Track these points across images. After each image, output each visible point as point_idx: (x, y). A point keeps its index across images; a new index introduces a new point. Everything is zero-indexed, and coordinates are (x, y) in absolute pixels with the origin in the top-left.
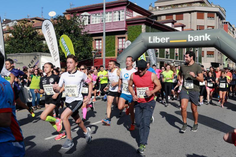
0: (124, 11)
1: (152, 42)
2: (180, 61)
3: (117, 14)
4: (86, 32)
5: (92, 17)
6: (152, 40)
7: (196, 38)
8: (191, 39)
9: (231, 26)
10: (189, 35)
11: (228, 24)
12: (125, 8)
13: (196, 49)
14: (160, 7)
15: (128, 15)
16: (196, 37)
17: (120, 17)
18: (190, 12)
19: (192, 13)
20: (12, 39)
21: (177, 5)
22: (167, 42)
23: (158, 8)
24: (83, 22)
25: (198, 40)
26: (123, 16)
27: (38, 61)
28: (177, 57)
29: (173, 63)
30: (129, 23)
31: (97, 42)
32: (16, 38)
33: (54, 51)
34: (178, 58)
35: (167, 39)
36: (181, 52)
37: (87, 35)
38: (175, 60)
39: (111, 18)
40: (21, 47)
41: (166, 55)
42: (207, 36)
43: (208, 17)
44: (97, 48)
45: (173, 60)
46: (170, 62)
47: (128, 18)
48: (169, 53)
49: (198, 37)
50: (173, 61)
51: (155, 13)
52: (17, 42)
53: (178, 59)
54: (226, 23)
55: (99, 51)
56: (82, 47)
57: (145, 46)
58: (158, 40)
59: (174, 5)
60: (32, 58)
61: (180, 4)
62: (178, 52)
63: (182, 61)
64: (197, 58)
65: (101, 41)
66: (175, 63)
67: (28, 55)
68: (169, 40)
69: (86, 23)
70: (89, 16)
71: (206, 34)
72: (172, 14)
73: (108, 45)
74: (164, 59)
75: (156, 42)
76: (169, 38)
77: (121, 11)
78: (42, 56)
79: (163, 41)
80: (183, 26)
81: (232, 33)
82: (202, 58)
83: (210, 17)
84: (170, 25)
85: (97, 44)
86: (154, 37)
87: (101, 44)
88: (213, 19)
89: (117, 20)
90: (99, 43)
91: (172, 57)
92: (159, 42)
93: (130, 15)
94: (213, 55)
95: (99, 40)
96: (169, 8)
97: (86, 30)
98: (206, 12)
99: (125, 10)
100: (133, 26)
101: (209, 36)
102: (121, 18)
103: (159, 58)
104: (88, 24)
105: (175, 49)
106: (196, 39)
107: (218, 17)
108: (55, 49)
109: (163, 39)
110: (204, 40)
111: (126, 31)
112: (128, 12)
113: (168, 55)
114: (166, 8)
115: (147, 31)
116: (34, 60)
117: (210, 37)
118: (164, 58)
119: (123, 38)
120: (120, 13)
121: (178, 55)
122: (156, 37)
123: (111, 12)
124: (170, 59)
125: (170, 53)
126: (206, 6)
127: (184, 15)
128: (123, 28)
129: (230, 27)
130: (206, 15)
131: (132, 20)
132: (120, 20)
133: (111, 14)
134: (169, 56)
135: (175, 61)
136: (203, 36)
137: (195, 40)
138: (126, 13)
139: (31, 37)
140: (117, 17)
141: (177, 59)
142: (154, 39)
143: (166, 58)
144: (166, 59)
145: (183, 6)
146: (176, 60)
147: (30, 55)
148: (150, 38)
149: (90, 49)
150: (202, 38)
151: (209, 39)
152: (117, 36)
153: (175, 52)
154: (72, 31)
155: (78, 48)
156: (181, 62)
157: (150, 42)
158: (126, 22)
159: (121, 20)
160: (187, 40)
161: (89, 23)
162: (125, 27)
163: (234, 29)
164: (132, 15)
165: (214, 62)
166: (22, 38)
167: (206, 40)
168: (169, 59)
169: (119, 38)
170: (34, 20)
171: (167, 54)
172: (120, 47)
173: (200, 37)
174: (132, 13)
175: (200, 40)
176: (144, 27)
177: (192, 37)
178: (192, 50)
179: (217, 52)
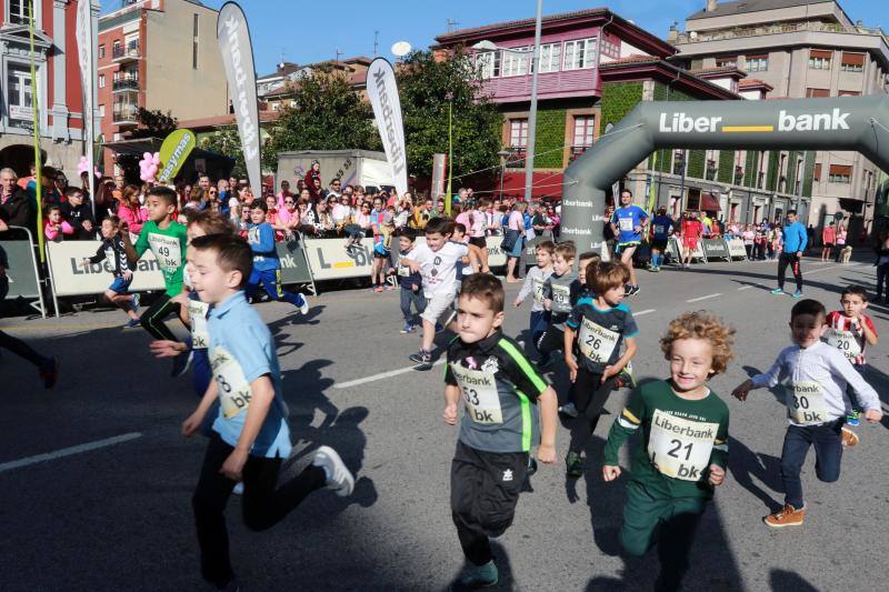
0: (594, 41)
1: (668, 130)
2: (746, 188)
3: (575, 48)
4: (485, 99)
5: (505, 56)
6: (669, 124)
7: (803, 123)
8: (787, 123)
10: (783, 113)
12: (598, 31)
13: (799, 157)
14: (700, 33)
15: (607, 51)
16: (805, 119)
17: (582, 57)
18: (789, 49)
19: (795, 52)
20: (294, 112)
21: (753, 26)
22: (713, 129)
23: (693, 35)
24: (480, 70)
25: (808, 128)
26: (592, 56)
27: (354, 174)
28: (738, 177)
29: (727, 193)
30: (607, 75)
31: (516, 125)
32: (303, 110)
33: (395, 144)
34: (743, 179)
35: (715, 120)
36: (752, 164)
37: (489, 107)
38: (732, 186)
39: (557, 61)
40: (315, 135)
41: (709, 171)
42: (840, 116)
43: (843, 65)
44: (515, 142)
45: (728, 187)
46: (716, 191)
47: (605, 60)
48: (717, 166)
49: (809, 117)
50: (728, 189)
51: (685, 50)
52: (307, 122)
53: (742, 184)
55: (519, 151)
56: (472, 138)
57: (648, 140)
58: (686, 125)
59: (744, 27)
60: (341, 163)
61: (761, 25)
62: (743, 164)
63: (753, 190)
64: (798, 182)
65: (525, 125)
66: (731, 193)
67: (330, 156)
68: (719, 125)
69: (488, 72)
70: (498, 55)
71: (836, 111)
72: (733, 55)
73: (546, 135)
74: (700, 180)
75: (682, 129)
76: (720, 119)
77: (586, 40)
78: (366, 160)
79: (702, 127)
80: (764, 90)
82: (815, 183)
83: (850, 66)
84: (725, 84)
85: (515, 133)
86: (676, 115)
87: (524, 133)
88: (858, 69)
89: (575, 67)
90: (521, 129)
91: (725, 178)
92: (688, 130)
93: (612, 53)
94: (848, 176)
95: (522, 120)
96: (729, 34)
97: (486, 92)
98: (839, 48)
99: (598, 38)
100: (619, 85)
101: (845, 115)
102: (585, 59)
103: (687, 178)
104: (492, 76)
105: (737, 153)
106: (804, 126)
107: (875, 63)
108: (396, 140)
109: (702, 122)
110: (827, 127)
111: (598, 98)
112: (608, 44)
113: (714, 172)
114: (720, 36)
115: (658, 97)
116: (344, 169)
117: (846, 120)
118: (702, 178)
119: (587, 117)
120: (583, 46)
121: (743, 171)
122: (683, 115)
123: (557, 44)
124: (719, 183)
125: (720, 165)
126: (842, 31)
127: (772, 55)
128: (588, 88)
130: (838, 55)
131: (617, 67)
132: (581, 66)
133: (557, 51)
134: (717, 174)
135: (732, 189)
136: (826, 117)
137: (800, 128)
138: (600, 46)
139: (341, 110)
140: (575, 59)
141: (738, 184)
142: (675, 120)
143: (707, 178)
144: (708, 182)
145: (773, 29)
146: (736, 186)
147: (337, 156)
148: (663, 116)
149: (494, 146)
150: (822, 122)
151: (845, 126)
152: (571, 112)
153: (736, 163)
154: (450, 96)
155: (460, 141)
156: (750, 192)
157: (663, 129)
158: (600, 72)
159: (585, 67)
160: (776, 126)
161: (496, 73)
162: (594, 86)
164: (619, 52)
165: (848, 197)
166: (317, 113)
167: (835, 127)
168: (715, 182)
169: (576, 117)
170: (353, 66)
171: (711, 167)
172: (579, 142)
173: (818, 118)
174: (619, 46)
175: (817, 127)
176: (649, 87)
177: (792, 119)
178: (786, 158)
179: (861, 171)
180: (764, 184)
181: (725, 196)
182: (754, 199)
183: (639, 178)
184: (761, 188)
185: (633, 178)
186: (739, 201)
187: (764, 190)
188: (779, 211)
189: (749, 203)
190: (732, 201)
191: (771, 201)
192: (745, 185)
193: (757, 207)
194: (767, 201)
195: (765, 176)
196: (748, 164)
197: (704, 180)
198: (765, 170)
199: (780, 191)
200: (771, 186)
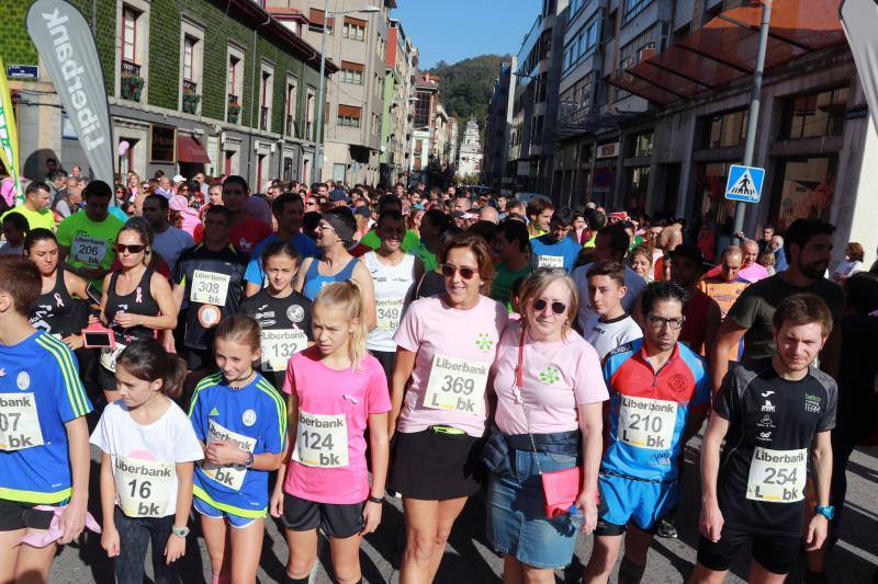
2: (245, 129)
9: (404, 38)
11: (397, 27)
28: (233, 112)
29: (218, 135)
34: (240, 115)
38: (225, 124)
41: (186, 98)
45: (219, 125)
46: (201, 131)
48: (199, 91)
50: (218, 129)
53: (239, 121)
54: (393, 24)
62: (239, 93)
63: (254, 131)
64: (308, 123)
66: (224, 135)
74: (172, 112)
81: (404, 61)
91: (213, 110)
94: (357, 119)
103: (147, 107)
113: (196, 100)
118: (176, 108)
121: (240, 102)
124: (204, 119)
125: (205, 91)
129: (401, 40)
134: (200, 104)
135: (225, 129)
141: (234, 121)
143: (184, 110)
144: (185, 115)
146: (231, 126)
153: (228, 90)
156: (251, 134)
163: (409, 50)
165: (358, 143)
168: (198, 117)
171: (191, 93)
178: (294, 92)
179: (370, 112)
180: (269, 124)
181: (215, 140)
182: (257, 144)
183: (44, 99)
184: (264, 128)
185: (33, 100)
186: (236, 148)
187: (268, 132)
188: (288, 160)
189: (251, 151)
190: (225, 148)
191: (279, 146)
192: (245, 123)
193: (261, 157)
194: (274, 147)
195: (269, 112)
196: (246, 93)
197: (179, 113)
198: (269, 104)
199: (289, 134)
200: (279, 127)
